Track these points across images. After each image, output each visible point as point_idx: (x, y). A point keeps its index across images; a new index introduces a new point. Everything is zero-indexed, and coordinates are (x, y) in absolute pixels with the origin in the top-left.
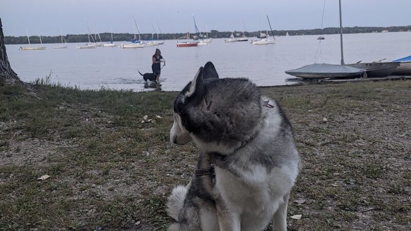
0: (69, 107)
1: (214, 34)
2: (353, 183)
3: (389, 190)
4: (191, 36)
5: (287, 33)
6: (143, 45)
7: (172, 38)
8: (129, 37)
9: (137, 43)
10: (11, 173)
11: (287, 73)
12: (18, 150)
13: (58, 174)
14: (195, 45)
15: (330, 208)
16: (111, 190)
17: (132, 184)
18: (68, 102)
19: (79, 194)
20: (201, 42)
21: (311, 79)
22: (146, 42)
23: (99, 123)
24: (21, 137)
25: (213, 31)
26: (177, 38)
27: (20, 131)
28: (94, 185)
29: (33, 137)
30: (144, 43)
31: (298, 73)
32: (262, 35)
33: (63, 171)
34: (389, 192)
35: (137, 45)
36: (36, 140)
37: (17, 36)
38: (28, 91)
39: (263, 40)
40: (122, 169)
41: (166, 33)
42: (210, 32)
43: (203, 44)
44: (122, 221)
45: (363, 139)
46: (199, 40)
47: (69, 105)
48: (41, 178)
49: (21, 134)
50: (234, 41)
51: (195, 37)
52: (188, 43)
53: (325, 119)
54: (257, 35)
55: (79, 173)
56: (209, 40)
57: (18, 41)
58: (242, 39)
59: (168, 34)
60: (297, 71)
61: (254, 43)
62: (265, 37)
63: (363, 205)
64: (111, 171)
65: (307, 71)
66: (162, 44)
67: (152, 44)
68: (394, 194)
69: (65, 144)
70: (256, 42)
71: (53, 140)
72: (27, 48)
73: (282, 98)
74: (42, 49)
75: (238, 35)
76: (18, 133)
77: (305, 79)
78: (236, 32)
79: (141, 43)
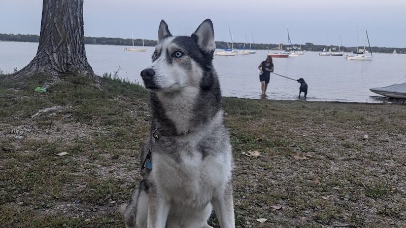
0: (124, 99)
1: (309, 47)
2: (347, 199)
3: (381, 211)
4: (284, 47)
5: (395, 50)
6: (234, 54)
7: (265, 49)
8: (224, 45)
9: (229, 51)
10: (39, 147)
11: (372, 90)
12: (58, 130)
13: (76, 153)
14: (286, 56)
15: (303, 218)
16: (111, 172)
17: (133, 169)
18: (125, 96)
19: (83, 171)
20: (293, 54)
21: (398, 99)
22: (238, 50)
23: (140, 116)
24: (69, 120)
25: (307, 44)
26: (270, 49)
27: (70, 115)
28: (99, 166)
29: (78, 121)
30: (236, 52)
31: (383, 91)
32: (361, 51)
33: (82, 151)
34: (380, 213)
35: (229, 53)
36: (79, 124)
37: (125, 38)
38: (95, 83)
39: (360, 56)
40: (133, 156)
41: (259, 43)
42: (304, 44)
43: (294, 56)
44: (101, 198)
45: (394, 159)
46: (291, 52)
47: (123, 98)
48: (60, 154)
49: (70, 117)
50: (328, 55)
51: (288, 48)
52: (278, 54)
53: (366, 136)
54: (355, 51)
55: (93, 155)
56: (302, 52)
57: (125, 43)
58: (338, 53)
59: (262, 44)
60: (384, 90)
61: (349, 58)
62: (362, 53)
63: (340, 221)
64: (122, 157)
65: (393, 91)
66: (254, 53)
67: (243, 53)
68: (384, 215)
69: (99, 130)
70: (351, 58)
71: (91, 125)
72: (131, 50)
73: (336, 112)
74: (143, 51)
75: (334, 49)
76: (68, 116)
77: (391, 99)
78: (332, 47)
79: (233, 51)
